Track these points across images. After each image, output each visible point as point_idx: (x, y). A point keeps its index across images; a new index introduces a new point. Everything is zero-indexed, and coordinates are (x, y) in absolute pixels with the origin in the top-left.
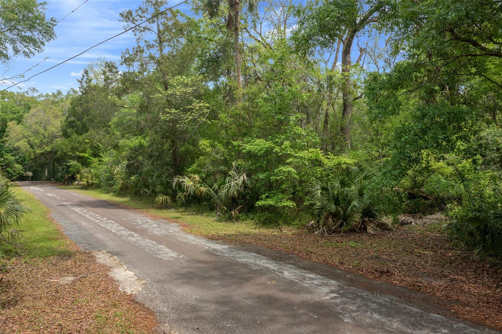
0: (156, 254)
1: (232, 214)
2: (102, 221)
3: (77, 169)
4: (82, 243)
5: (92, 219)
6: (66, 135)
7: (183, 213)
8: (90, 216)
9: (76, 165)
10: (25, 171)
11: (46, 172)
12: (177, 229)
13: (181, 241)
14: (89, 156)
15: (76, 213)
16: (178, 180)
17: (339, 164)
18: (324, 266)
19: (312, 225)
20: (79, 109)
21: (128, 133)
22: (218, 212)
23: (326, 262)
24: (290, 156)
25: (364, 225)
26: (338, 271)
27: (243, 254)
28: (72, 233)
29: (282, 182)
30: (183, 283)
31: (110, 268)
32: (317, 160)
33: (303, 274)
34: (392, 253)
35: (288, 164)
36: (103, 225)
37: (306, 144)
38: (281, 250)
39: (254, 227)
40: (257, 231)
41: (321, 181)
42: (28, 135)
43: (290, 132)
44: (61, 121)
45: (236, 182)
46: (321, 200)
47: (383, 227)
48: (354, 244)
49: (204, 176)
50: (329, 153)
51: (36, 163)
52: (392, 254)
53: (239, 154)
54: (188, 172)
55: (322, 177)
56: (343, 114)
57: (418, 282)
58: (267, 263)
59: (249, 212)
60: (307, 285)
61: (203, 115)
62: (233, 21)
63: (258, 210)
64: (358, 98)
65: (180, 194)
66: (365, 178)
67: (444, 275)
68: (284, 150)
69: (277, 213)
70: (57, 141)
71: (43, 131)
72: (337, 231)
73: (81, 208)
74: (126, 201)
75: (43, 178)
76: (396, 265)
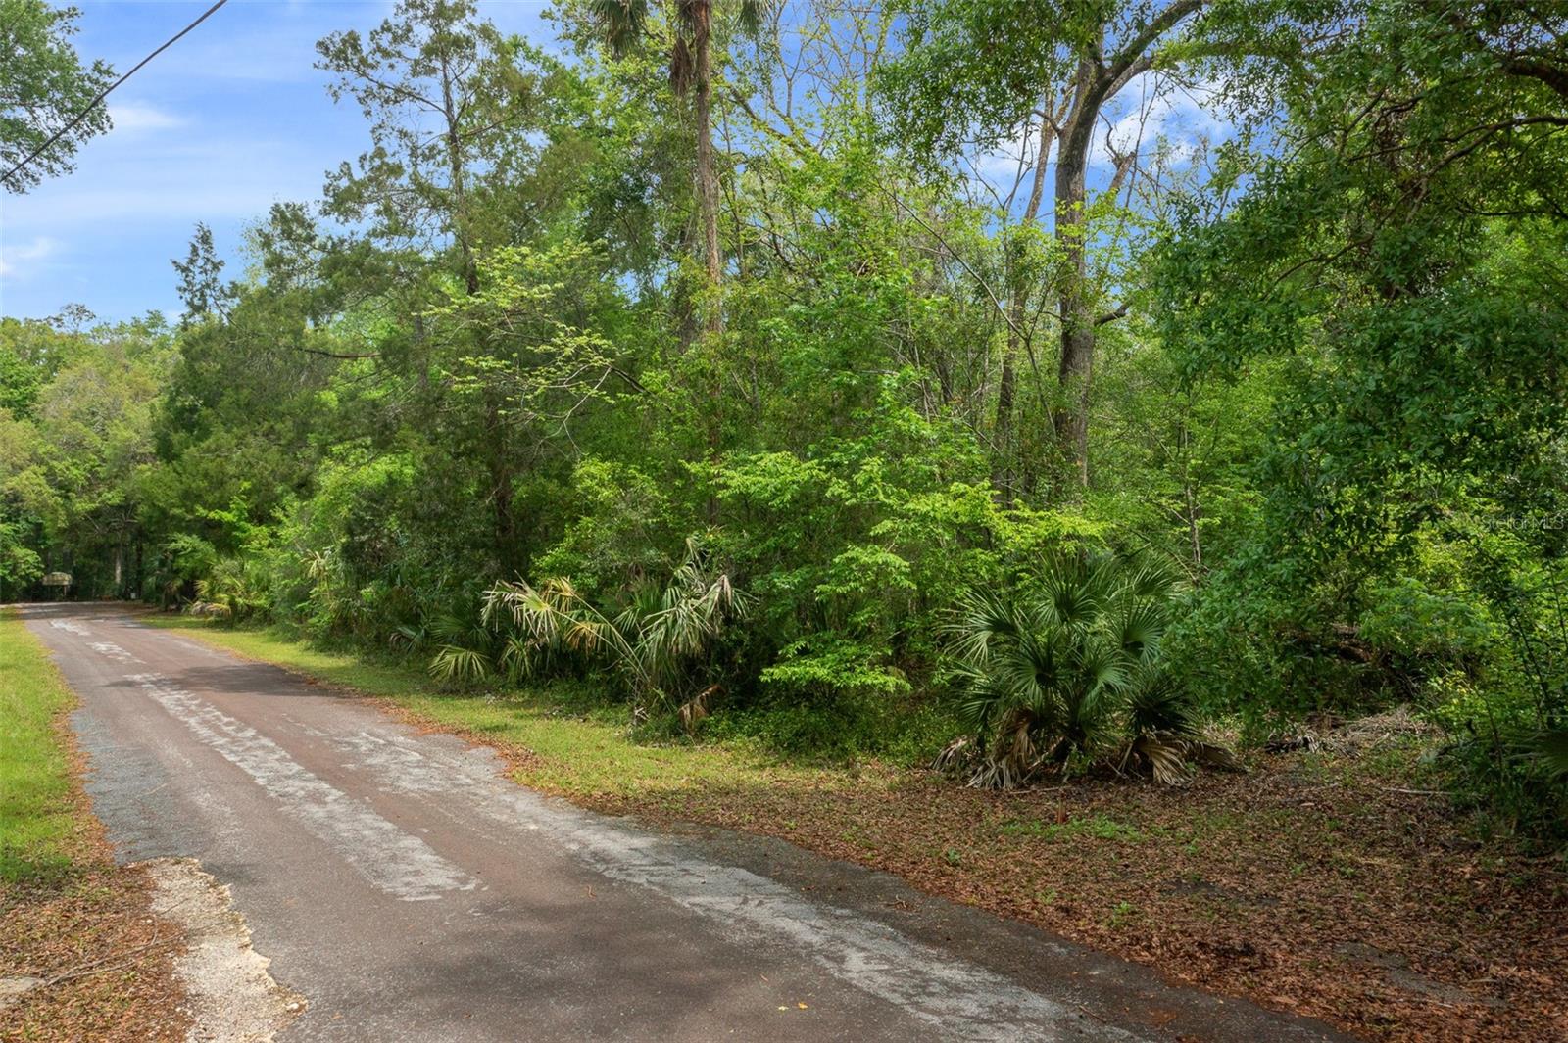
0: (380, 875)
1: (681, 716)
2: (234, 741)
3: (201, 561)
4: (130, 830)
5: (204, 732)
6: (166, 452)
7: (522, 711)
8: (204, 722)
9: (195, 550)
10: (47, 571)
11: (118, 571)
12: (485, 772)
13: (486, 820)
14: (240, 520)
15: (161, 710)
16: (500, 598)
17: (1053, 539)
18: (1001, 925)
19: (959, 754)
20: (210, 368)
21: (341, 440)
22: (638, 706)
23: (1008, 905)
24: (881, 511)
25: (1143, 755)
26: (1056, 948)
27: (704, 872)
28: (114, 787)
29: (855, 604)
30: (442, 1012)
31: (189, 936)
32: (975, 526)
33: (919, 965)
34: (1252, 862)
35: (878, 540)
36: (232, 758)
37: (936, 469)
38: (846, 856)
39: (756, 761)
40: (763, 779)
41: (989, 597)
42: (49, 453)
43: (882, 428)
44: (152, 407)
45: (697, 603)
46: (991, 666)
47: (1209, 758)
48: (1110, 828)
49: (592, 582)
50: (1018, 501)
51: (77, 542)
52: (1252, 868)
53: (710, 509)
54: (539, 569)
55: (993, 584)
56: (1064, 371)
57: (1372, 1000)
58: (787, 915)
59: (742, 706)
60: (936, 1020)
61: (590, 376)
62: (689, 62)
63: (774, 699)
64: (1111, 318)
65: (514, 646)
66: (1145, 587)
67: (1464, 965)
68: (862, 490)
69: (838, 709)
70: (142, 472)
71: (98, 441)
72: (1048, 776)
73: (181, 695)
74: (345, 669)
75: (108, 593)
76: (1273, 916)
